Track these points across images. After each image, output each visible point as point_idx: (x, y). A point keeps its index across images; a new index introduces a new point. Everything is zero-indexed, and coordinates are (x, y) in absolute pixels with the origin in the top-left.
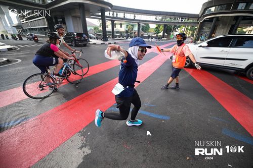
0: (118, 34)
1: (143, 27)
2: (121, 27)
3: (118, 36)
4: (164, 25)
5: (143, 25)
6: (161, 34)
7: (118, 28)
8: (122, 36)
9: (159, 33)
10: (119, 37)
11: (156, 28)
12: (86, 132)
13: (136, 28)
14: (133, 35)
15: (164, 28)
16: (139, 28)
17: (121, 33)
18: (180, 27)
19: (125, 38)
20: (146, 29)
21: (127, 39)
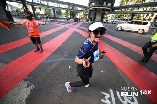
0: (38, 16)
1: (57, 11)
2: (40, 10)
3: (39, 17)
4: (70, 11)
5: (57, 10)
6: (69, 16)
7: (38, 11)
8: (42, 17)
9: (68, 16)
10: (41, 18)
11: (66, 13)
12: (29, 78)
13: (52, 12)
14: (51, 17)
15: (71, 13)
16: (54, 12)
17: (41, 15)
18: (79, 13)
19: (45, 19)
20: (59, 13)
21: (47, 19)
